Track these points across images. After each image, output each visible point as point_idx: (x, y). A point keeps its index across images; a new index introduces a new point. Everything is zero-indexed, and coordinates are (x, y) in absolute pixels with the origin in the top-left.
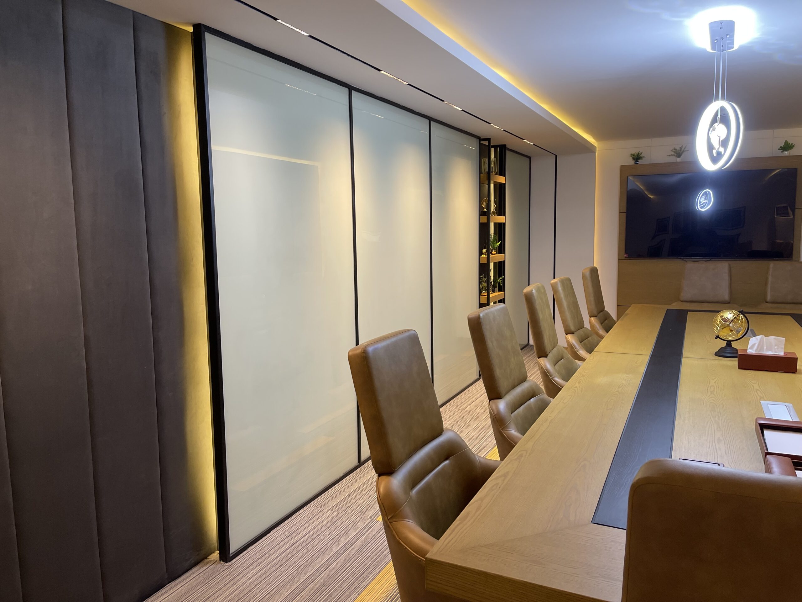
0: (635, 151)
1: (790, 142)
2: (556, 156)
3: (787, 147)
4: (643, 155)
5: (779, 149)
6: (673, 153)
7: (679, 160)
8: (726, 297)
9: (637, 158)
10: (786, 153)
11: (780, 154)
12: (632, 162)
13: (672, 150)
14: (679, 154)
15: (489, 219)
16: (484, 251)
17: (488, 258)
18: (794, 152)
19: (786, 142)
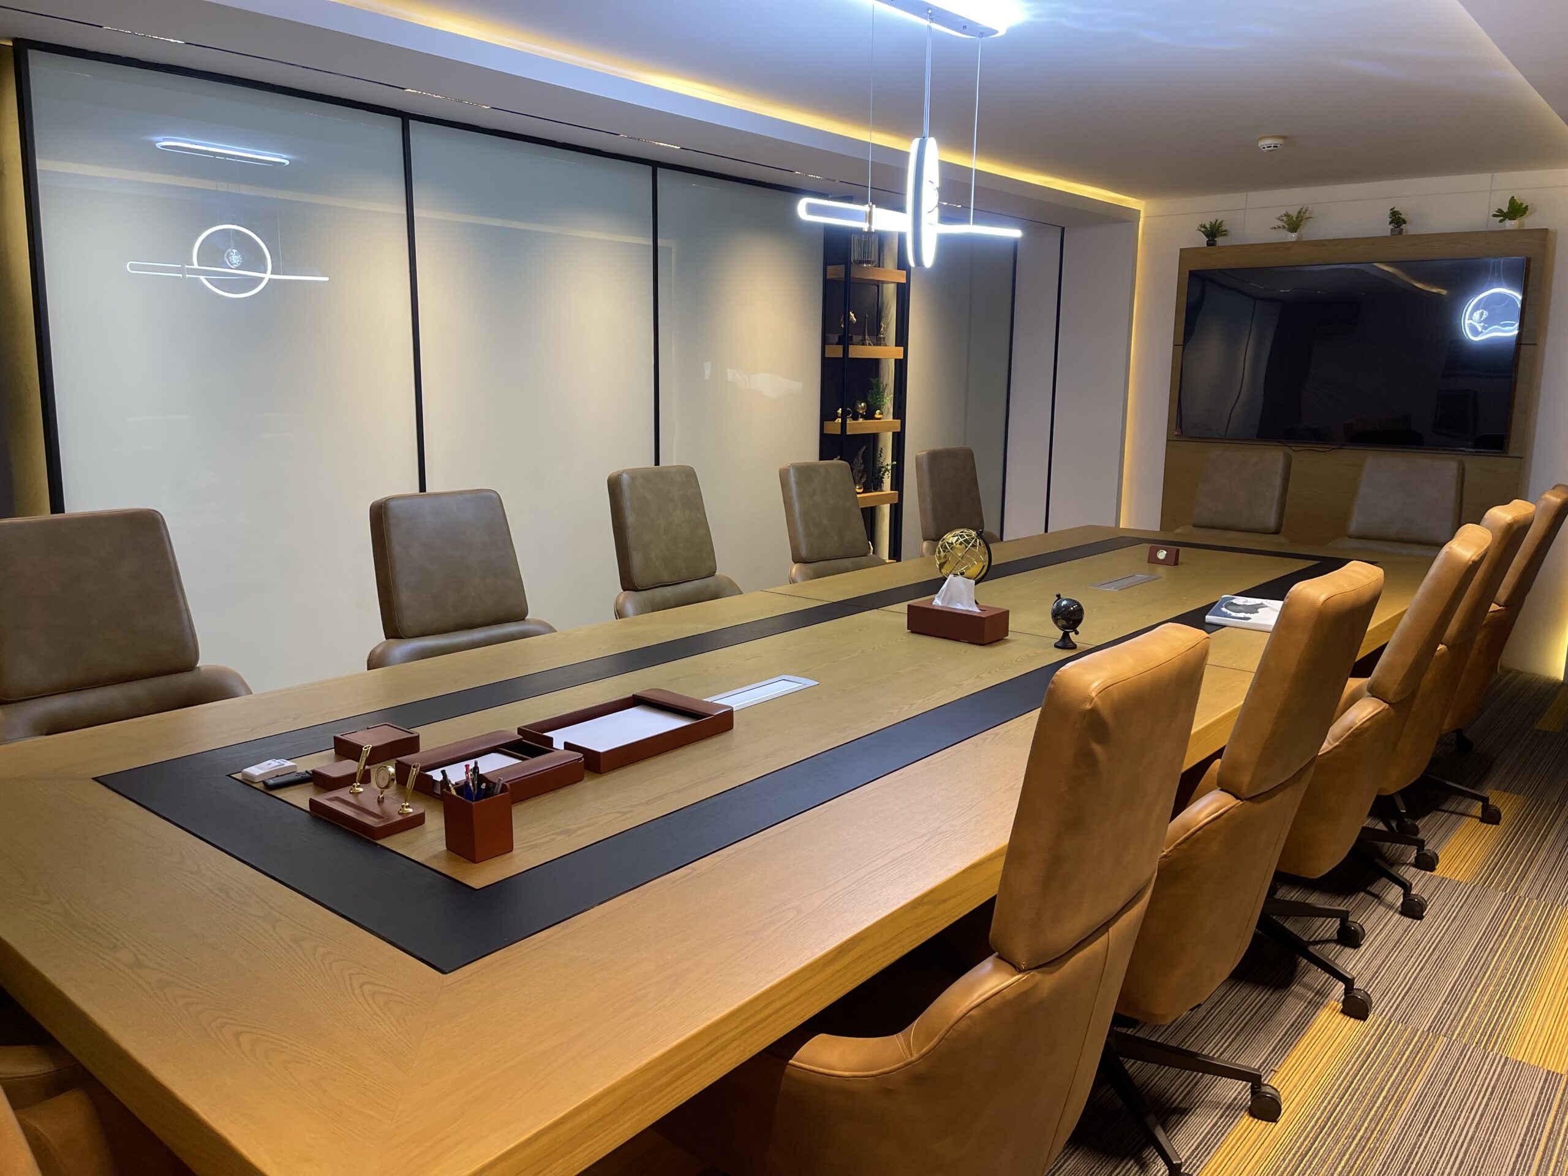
0: (1208, 220)
2: (1063, 229)
3: (1516, 210)
4: (1224, 227)
5: (1494, 216)
6: (1281, 224)
9: (1213, 233)
10: (1510, 224)
13: (1280, 219)
14: (1294, 225)
15: (846, 351)
16: (840, 411)
17: (844, 425)
18: (1529, 222)
19: (1512, 201)
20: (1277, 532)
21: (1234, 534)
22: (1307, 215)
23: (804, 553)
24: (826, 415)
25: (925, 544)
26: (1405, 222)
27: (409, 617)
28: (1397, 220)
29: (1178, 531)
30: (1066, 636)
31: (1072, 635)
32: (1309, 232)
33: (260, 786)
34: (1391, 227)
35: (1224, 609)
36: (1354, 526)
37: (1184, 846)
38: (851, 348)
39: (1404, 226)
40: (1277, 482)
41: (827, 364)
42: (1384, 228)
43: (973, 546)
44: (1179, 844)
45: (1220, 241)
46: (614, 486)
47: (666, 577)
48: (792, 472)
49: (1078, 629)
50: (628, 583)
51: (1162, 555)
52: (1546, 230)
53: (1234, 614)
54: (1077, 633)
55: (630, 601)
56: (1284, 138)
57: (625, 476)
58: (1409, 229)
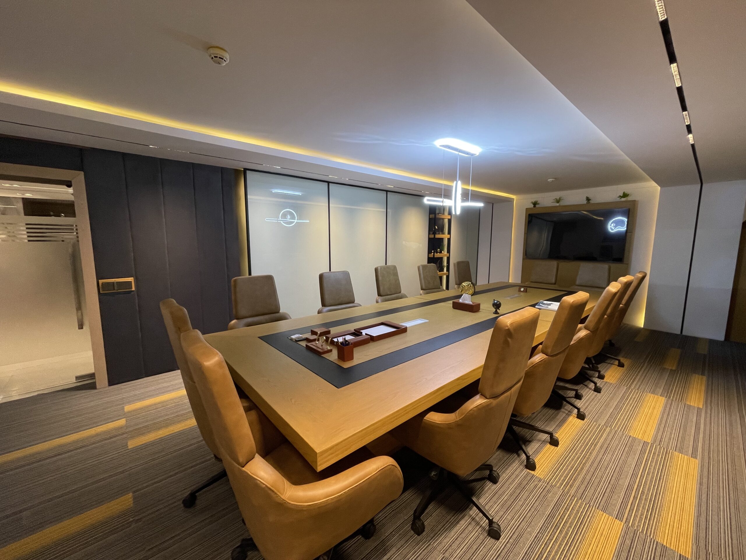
0: (533, 201)
1: (626, 193)
2: (493, 204)
3: (625, 195)
4: (538, 202)
5: (618, 197)
6: (554, 201)
7: (558, 204)
8: (553, 281)
9: (535, 204)
10: (623, 199)
11: (618, 199)
12: (532, 206)
13: (554, 200)
14: (558, 201)
15: (435, 236)
16: (433, 251)
17: (434, 255)
18: (629, 198)
19: (624, 193)
20: (555, 284)
21: (542, 284)
22: (561, 199)
23: (424, 287)
24: (429, 252)
25: (456, 286)
26: (590, 200)
27: (328, 301)
28: (588, 199)
29: (527, 283)
30: (496, 310)
31: (498, 310)
32: (562, 203)
33: (294, 341)
34: (586, 201)
35: (541, 304)
36: (578, 282)
37: (532, 368)
38: (436, 235)
39: (590, 201)
40: (555, 270)
41: (430, 240)
42: (585, 202)
43: (470, 286)
44: (530, 367)
45: (537, 206)
46: (376, 270)
47: (389, 293)
48: (421, 267)
49: (500, 309)
50: (379, 295)
51: (522, 289)
52: (635, 201)
53: (544, 306)
54: (499, 310)
55: (380, 299)
56: (555, 178)
57: (379, 268)
58: (591, 202)
